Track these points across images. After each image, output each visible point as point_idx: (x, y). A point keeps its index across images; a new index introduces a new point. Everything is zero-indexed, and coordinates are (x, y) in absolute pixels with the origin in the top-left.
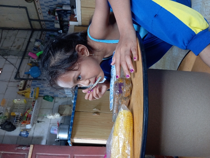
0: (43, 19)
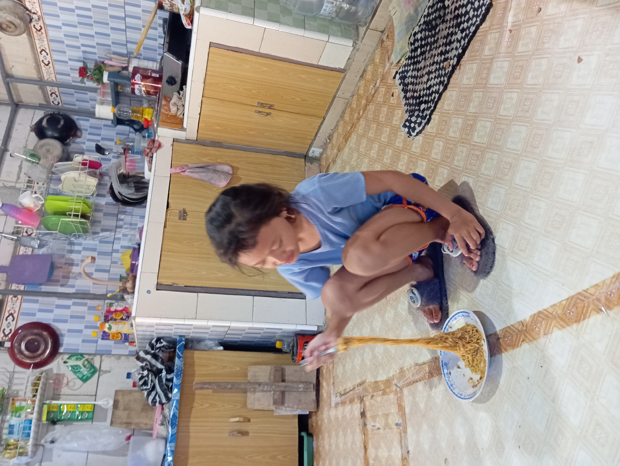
0: (54, 79)
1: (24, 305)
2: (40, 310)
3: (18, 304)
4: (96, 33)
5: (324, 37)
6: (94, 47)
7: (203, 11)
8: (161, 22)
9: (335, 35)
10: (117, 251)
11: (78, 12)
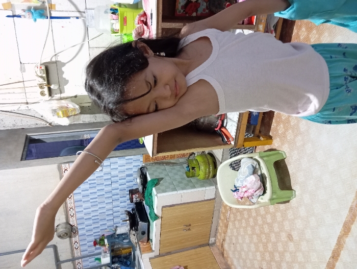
0: (80, 255)
4: (101, 225)
5: (204, 189)
11: (93, 218)
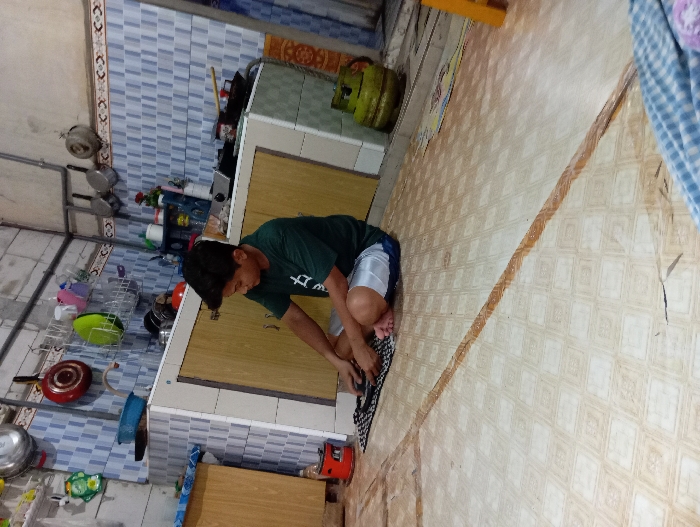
1: (37, 418)
2: (52, 425)
3: (31, 416)
4: (158, 163)
5: (358, 143)
6: (153, 177)
7: (251, 116)
8: (217, 153)
9: (368, 141)
10: (144, 374)
11: (143, 142)
